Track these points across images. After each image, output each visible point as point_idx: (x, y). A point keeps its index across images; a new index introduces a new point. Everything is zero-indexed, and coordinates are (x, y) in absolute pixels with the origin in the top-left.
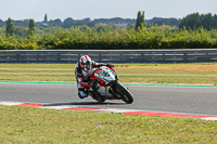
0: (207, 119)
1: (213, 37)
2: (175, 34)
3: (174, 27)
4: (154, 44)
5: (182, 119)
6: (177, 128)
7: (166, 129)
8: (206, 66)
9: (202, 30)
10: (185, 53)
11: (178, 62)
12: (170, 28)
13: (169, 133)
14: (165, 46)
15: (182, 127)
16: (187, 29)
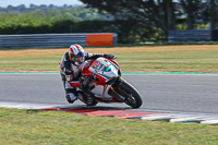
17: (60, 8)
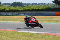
0: (18, 31)
1: (20, 8)
2: (10, 7)
3: (10, 6)
4: (4, 10)
5: (12, 31)
6: (10, 34)
7: (7, 34)
8: (18, 16)
9: (17, 6)
10: (13, 13)
11: (11, 15)
12: (8, 6)
13: (8, 35)
14: (7, 11)
15: (12, 33)
16: (13, 6)
17: (47, 4)
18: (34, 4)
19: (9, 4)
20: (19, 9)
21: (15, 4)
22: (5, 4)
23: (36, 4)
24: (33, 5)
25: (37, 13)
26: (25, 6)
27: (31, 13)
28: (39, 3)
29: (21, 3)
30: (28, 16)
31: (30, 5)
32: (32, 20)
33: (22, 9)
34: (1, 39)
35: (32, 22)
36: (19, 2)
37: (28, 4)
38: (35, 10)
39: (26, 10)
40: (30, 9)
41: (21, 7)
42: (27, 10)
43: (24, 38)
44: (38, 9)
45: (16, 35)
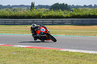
0: (62, 50)
2: (48, 12)
3: (48, 9)
4: (39, 17)
5: (51, 50)
6: (49, 54)
7: (44, 55)
8: (62, 26)
9: (60, 10)
10: (53, 21)
12: (46, 9)
14: (44, 17)
15: (51, 54)
16: (54, 10)
18: (88, 6)
19: (47, 7)
20: (64, 15)
21: (56, 7)
22: (41, 7)
23: (90, 6)
24: (86, 8)
25: (92, 21)
26: (72, 10)
27: (82, 21)
28: (95, 5)
29: (66, 5)
30: (36, 25)
31: (81, 9)
32: (42, 30)
33: (69, 14)
34: (34, 62)
35: (41, 33)
36: (64, 4)
37: (77, 7)
38: (89, 16)
39: (74, 17)
40: (81, 14)
41: (66, 11)
42: (76, 16)
43: (71, 60)
44: (93, 15)
45: (58, 56)
